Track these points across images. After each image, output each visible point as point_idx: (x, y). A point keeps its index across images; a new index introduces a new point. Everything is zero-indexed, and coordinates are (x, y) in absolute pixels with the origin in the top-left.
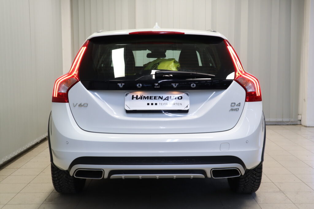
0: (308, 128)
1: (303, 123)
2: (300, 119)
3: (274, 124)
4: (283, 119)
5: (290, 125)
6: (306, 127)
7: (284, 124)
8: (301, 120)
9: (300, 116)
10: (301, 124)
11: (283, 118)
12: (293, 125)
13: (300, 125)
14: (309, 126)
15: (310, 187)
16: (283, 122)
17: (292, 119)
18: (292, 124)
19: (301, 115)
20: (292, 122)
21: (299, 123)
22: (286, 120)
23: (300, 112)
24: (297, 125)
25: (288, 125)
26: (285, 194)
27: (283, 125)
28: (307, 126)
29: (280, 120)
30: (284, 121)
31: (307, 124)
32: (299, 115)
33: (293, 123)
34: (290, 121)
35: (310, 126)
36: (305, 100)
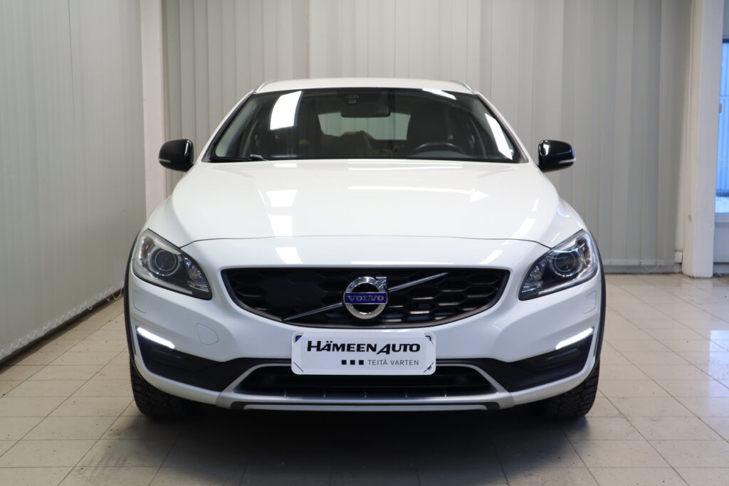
0: (695, 282)
1: (686, 269)
2: (680, 261)
3: (622, 271)
4: (641, 261)
5: (658, 273)
6: (692, 278)
7: (643, 271)
8: (681, 264)
9: (681, 254)
10: (681, 273)
11: (641, 259)
12: (664, 273)
13: (680, 275)
14: (699, 276)
15: (686, 407)
16: (640, 267)
17: (662, 261)
18: (661, 271)
19: (682, 251)
20: (661, 266)
21: (676, 269)
22: (646, 262)
23: (680, 245)
24: (672, 273)
25: (651, 274)
26: (629, 421)
27: (642, 274)
28: (695, 275)
29: (634, 262)
30: (643, 264)
31: (695, 273)
32: (676, 251)
33: (664, 271)
34: (656, 266)
35: (702, 276)
36: (690, 217)
